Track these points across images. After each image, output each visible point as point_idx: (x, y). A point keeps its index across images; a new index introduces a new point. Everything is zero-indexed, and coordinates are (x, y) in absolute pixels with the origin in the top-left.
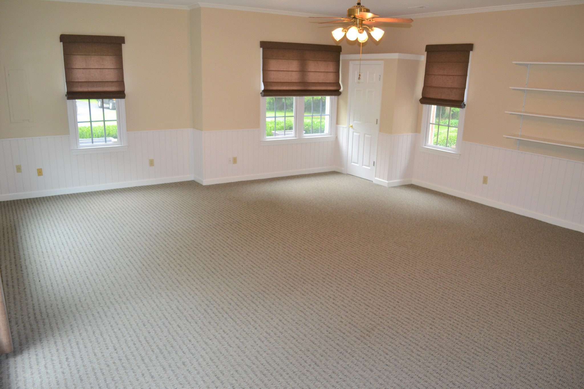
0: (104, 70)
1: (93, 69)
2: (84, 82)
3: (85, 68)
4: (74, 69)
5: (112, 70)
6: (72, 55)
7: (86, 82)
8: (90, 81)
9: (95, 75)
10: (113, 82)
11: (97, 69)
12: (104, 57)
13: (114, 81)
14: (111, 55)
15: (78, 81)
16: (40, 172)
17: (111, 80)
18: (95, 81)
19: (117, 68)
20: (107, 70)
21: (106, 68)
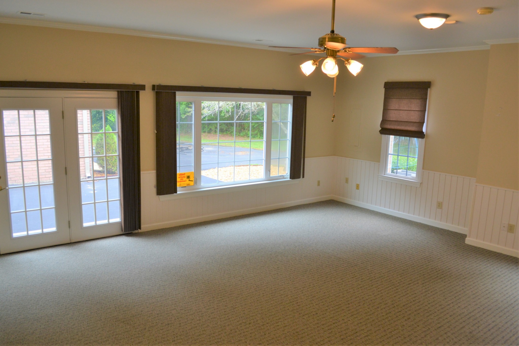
0: (410, 111)
1: (402, 110)
2: (394, 121)
3: (397, 110)
4: (389, 109)
5: (417, 112)
6: (390, 98)
7: (395, 121)
8: (398, 120)
9: (403, 116)
10: (415, 122)
11: (406, 110)
12: (412, 100)
13: (417, 121)
14: (418, 99)
15: (390, 120)
16: (358, 187)
17: (414, 121)
18: (402, 120)
19: (421, 110)
20: (413, 112)
21: (412, 110)
